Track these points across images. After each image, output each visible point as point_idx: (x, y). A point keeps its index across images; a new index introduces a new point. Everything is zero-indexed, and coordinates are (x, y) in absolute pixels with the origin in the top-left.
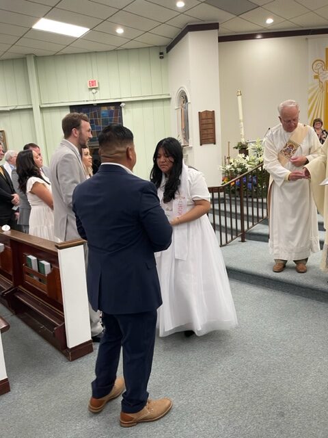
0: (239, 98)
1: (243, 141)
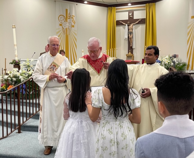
0: (14, 29)
1: (17, 59)
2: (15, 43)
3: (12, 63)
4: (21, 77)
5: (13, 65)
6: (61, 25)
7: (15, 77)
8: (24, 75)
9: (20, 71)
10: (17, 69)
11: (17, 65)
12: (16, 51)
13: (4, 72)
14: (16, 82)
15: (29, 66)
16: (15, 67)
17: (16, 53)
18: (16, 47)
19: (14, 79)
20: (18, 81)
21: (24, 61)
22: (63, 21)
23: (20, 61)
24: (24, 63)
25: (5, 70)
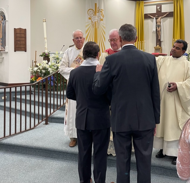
0: (45, 23)
1: (46, 52)
2: (45, 36)
3: (42, 56)
4: (50, 69)
5: (42, 58)
6: (90, 19)
7: (45, 69)
8: (53, 67)
9: (50, 63)
10: (46, 61)
11: (46, 57)
12: (46, 44)
13: (34, 64)
14: (45, 74)
15: (58, 59)
16: (44, 59)
17: (46, 46)
18: (46, 40)
19: (44, 71)
20: (47, 73)
21: (53, 53)
22: (92, 15)
23: (49, 54)
24: (53, 55)
25: (36, 62)
